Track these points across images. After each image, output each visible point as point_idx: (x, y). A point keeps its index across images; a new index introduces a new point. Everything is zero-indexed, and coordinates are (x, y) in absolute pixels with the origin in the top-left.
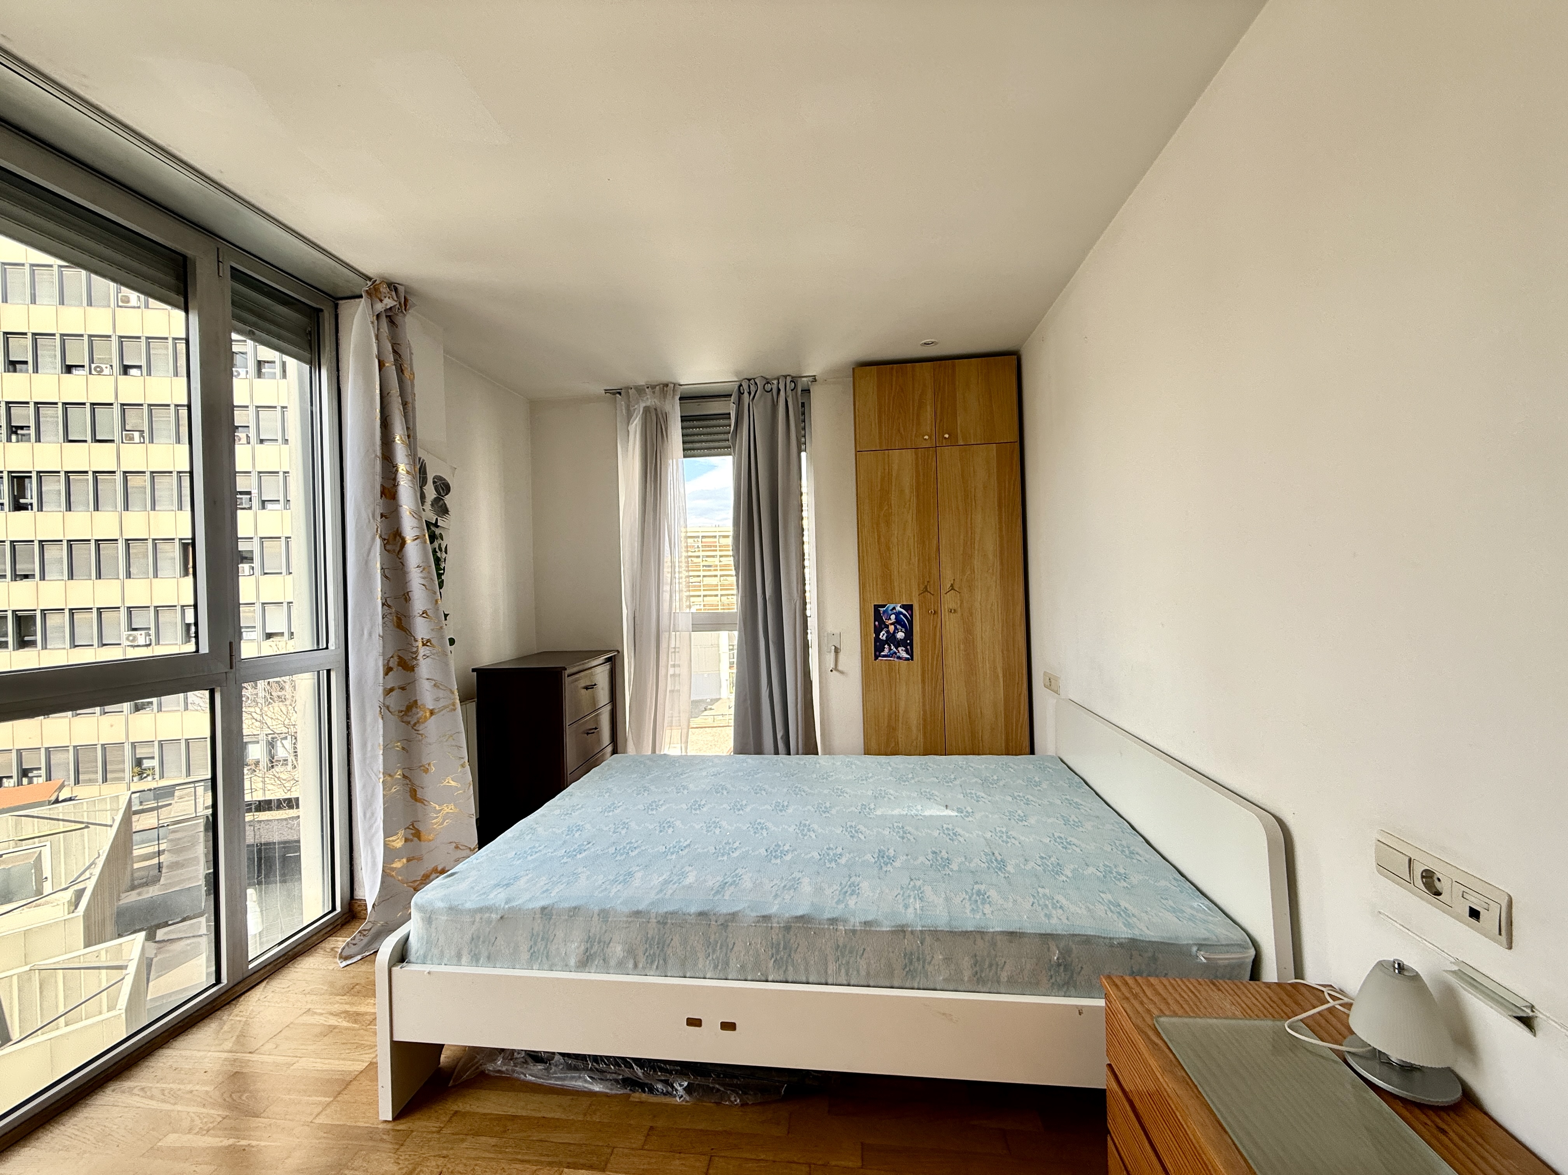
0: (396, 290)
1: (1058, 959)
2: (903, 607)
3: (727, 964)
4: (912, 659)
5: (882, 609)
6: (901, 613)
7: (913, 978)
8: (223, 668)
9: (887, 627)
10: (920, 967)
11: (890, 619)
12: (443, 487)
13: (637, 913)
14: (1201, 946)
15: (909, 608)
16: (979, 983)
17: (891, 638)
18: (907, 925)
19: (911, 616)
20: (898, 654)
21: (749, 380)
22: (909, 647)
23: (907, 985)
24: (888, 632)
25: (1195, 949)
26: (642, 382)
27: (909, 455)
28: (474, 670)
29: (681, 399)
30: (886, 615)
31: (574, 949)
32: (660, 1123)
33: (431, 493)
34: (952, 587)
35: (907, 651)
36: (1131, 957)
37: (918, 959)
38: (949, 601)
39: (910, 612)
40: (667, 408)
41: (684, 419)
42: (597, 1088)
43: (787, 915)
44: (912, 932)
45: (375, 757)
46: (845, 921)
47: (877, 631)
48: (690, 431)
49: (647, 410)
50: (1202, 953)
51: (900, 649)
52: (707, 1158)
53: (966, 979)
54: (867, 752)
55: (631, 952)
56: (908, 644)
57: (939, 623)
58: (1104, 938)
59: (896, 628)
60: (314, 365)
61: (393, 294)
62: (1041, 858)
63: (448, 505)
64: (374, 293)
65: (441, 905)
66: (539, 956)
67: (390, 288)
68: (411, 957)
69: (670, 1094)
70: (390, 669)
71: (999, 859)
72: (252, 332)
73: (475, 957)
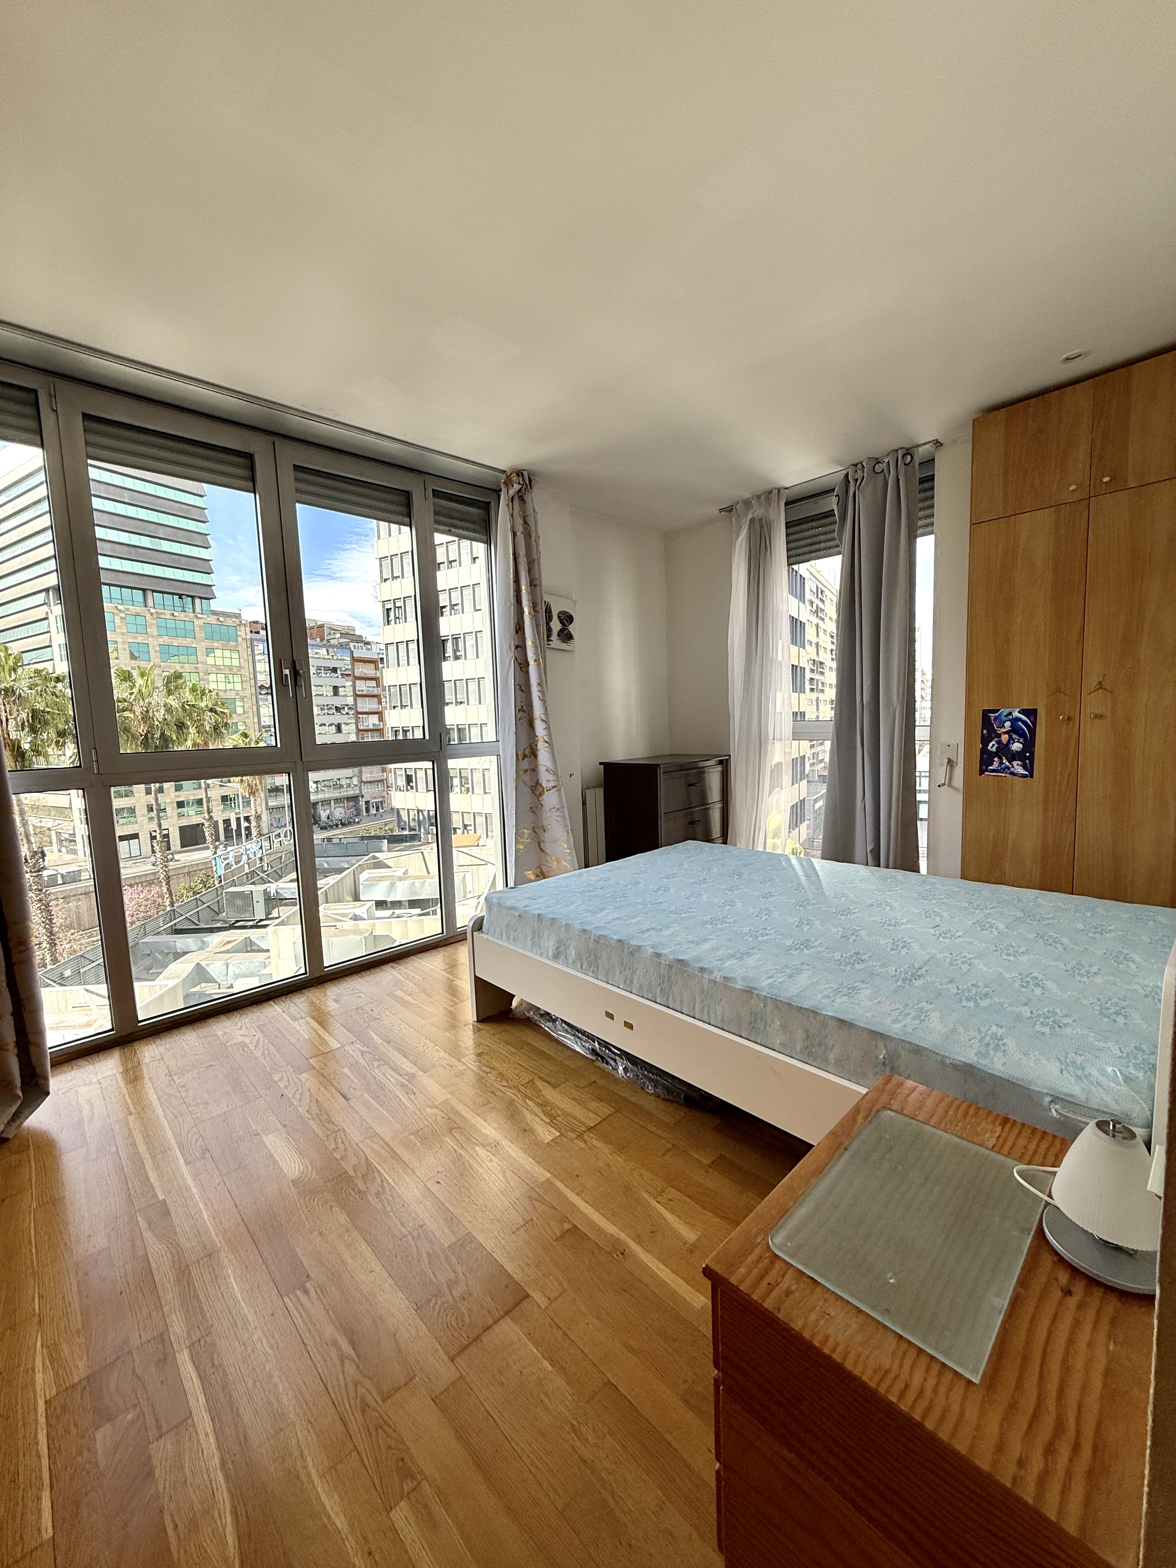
0: (523, 475)
1: (884, 1058)
2: (1023, 712)
3: (632, 981)
4: (1031, 776)
5: (992, 715)
6: (1020, 720)
7: (757, 1035)
8: (437, 749)
9: (999, 736)
10: (762, 1027)
11: (1003, 726)
12: (567, 619)
13: (585, 931)
14: (1055, 1099)
15: (1031, 713)
16: (809, 1054)
17: (1004, 751)
18: (756, 989)
19: (1035, 724)
20: (1012, 769)
21: (856, 465)
22: (1027, 761)
23: (752, 1039)
24: (999, 742)
25: (1048, 1099)
26: (747, 495)
27: (1045, 517)
28: (601, 763)
29: (786, 504)
30: (998, 722)
31: (550, 944)
32: (601, 1082)
33: (556, 625)
34: (1100, 686)
35: (1024, 767)
36: (966, 1081)
37: (761, 1020)
38: (1093, 703)
39: (1032, 719)
40: (772, 514)
41: (788, 525)
42: (578, 1050)
43: (671, 957)
44: (758, 995)
45: (512, 814)
46: (711, 972)
47: (985, 741)
48: (793, 537)
49: (752, 521)
50: (1057, 1107)
51: (1015, 763)
52: (614, 1110)
53: (798, 1049)
54: (964, 877)
55: (579, 955)
56: (1028, 758)
57: (1076, 731)
58: (937, 1054)
59: (1011, 738)
60: (488, 542)
61: (521, 479)
62: (972, 985)
63: (572, 633)
64: (508, 483)
65: (495, 900)
66: (536, 945)
67: (518, 475)
68: (484, 930)
69: (615, 1069)
70: (525, 756)
71: (919, 973)
72: (450, 530)
73: (508, 938)
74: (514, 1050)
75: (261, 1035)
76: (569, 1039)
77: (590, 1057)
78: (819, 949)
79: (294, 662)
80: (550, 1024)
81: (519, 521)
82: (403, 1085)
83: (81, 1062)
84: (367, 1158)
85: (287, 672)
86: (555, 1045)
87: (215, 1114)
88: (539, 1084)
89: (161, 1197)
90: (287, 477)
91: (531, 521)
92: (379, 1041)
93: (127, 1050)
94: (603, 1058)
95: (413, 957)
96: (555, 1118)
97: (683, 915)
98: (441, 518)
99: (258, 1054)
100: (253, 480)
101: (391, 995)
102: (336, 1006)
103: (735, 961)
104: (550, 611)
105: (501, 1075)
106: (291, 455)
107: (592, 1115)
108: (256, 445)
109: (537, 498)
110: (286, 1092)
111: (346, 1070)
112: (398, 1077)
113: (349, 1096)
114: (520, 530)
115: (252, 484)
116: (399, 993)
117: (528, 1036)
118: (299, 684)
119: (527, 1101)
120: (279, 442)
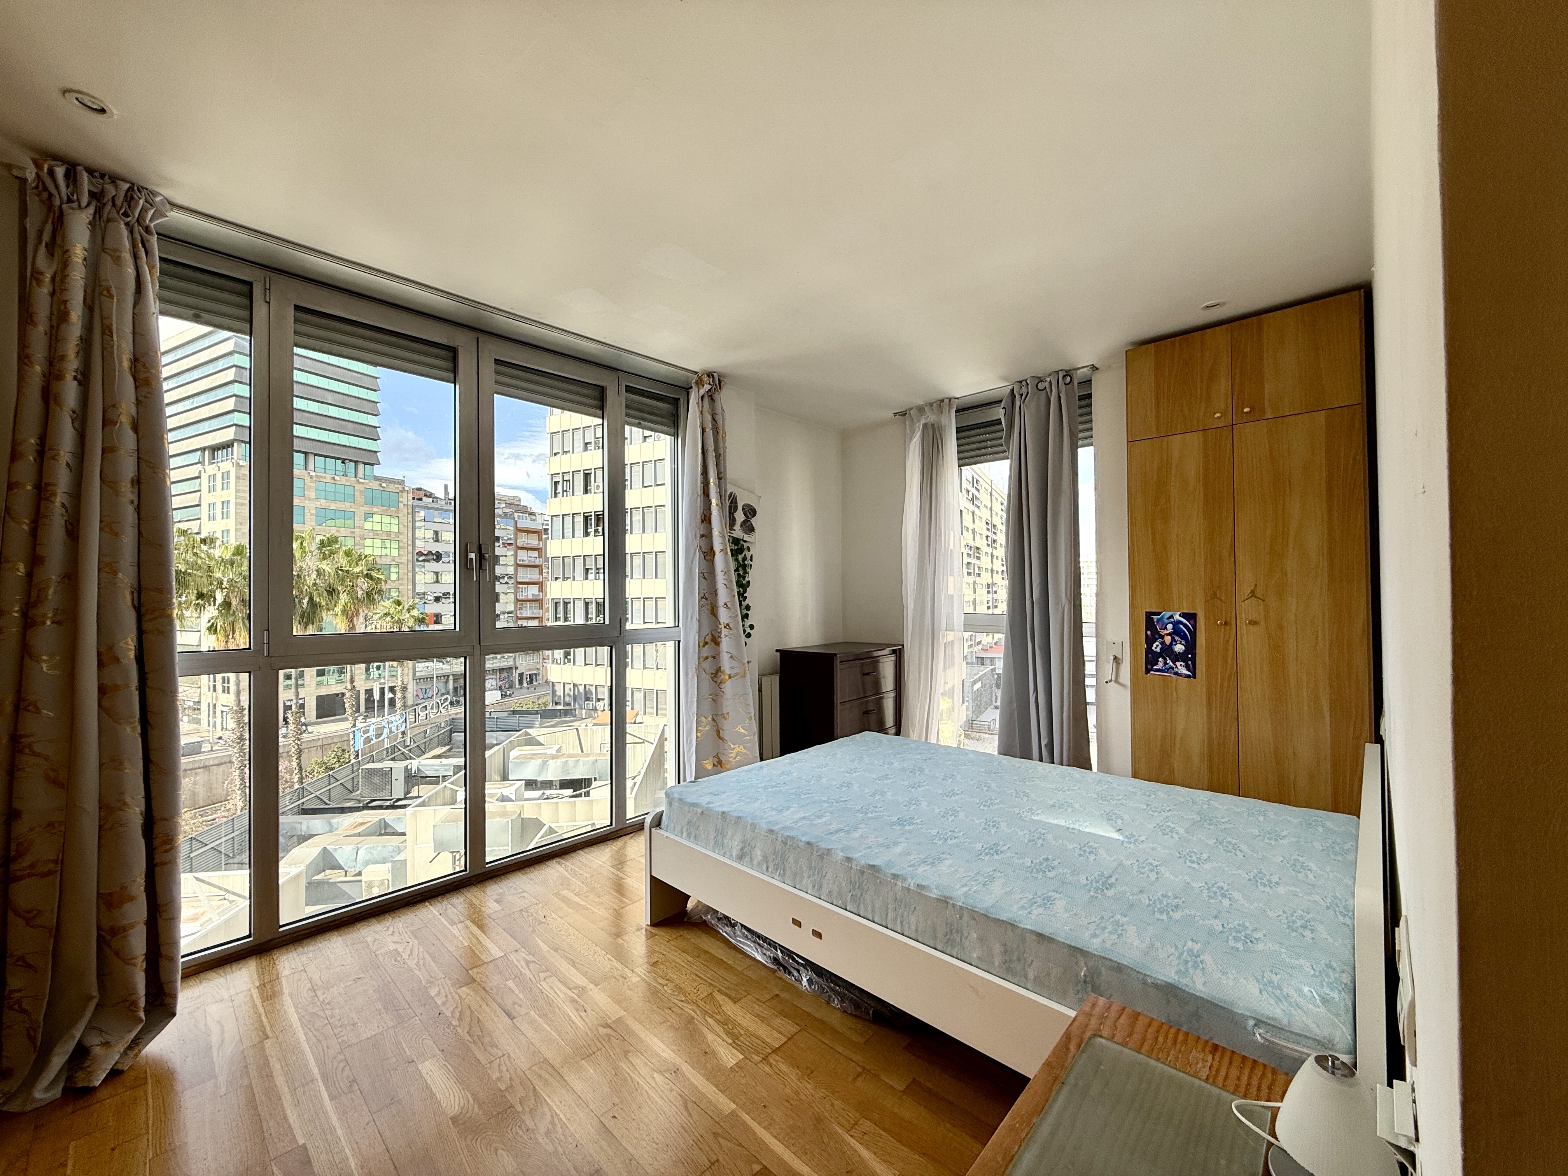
0: (713, 376)
1: (1085, 975)
2: (1183, 615)
3: (821, 887)
4: (1194, 677)
5: (1155, 618)
6: (1181, 623)
7: (953, 947)
8: (616, 634)
9: (1162, 637)
10: (958, 939)
11: (1166, 628)
12: (750, 512)
13: (771, 831)
14: (1259, 1023)
15: (1191, 617)
16: (1008, 971)
17: (1167, 651)
18: (951, 898)
19: (1194, 626)
20: (1176, 670)
21: (1021, 382)
22: (1190, 663)
23: (948, 952)
24: (1163, 643)
25: (1251, 1023)
26: (920, 402)
27: (1194, 440)
28: (777, 651)
29: (957, 411)
30: (1161, 624)
31: (735, 845)
32: (785, 995)
33: (740, 516)
34: (1253, 594)
35: (1187, 667)
36: (1168, 1002)
37: (957, 932)
38: (1247, 610)
39: (1192, 622)
40: (944, 420)
41: (959, 430)
42: (759, 958)
43: (863, 862)
44: (954, 905)
45: (692, 702)
46: (905, 879)
47: (1150, 641)
48: (963, 441)
49: (925, 426)
50: (1261, 1031)
51: (1178, 664)
52: (799, 1028)
53: (997, 963)
54: (1135, 775)
55: (765, 858)
56: (1190, 659)
57: (1233, 636)
58: (1138, 972)
59: (1173, 640)
60: (676, 435)
61: (711, 380)
62: (1163, 896)
63: (755, 524)
64: (700, 383)
65: (676, 796)
66: (719, 845)
67: (708, 376)
68: (662, 826)
69: (799, 981)
70: (706, 643)
71: (1109, 882)
72: (640, 423)
73: (689, 835)
74: (691, 959)
75: (416, 941)
76: (749, 946)
77: (772, 966)
78: (1009, 854)
79: (480, 546)
80: (728, 929)
81: (709, 418)
82: (574, 1001)
83: (211, 975)
84: (534, 1088)
85: (473, 556)
86: (733, 952)
87: (364, 1037)
88: (719, 997)
89: (301, 1142)
90: (488, 369)
91: (719, 418)
92: (545, 948)
93: (265, 960)
94: (785, 968)
95: (581, 852)
96: (737, 1038)
97: (870, 815)
98: (631, 412)
99: (412, 964)
100: (455, 371)
101: (557, 895)
102: (497, 907)
103: (927, 868)
104: (736, 502)
105: (679, 989)
106: (493, 350)
107: (776, 1034)
108: (461, 340)
109: (726, 398)
110: (443, 1009)
111: (510, 983)
112: (568, 992)
113: (514, 1014)
114: (709, 426)
115: (453, 376)
116: (565, 893)
117: (705, 942)
118: (483, 568)
119: (707, 1018)
120: (482, 338)
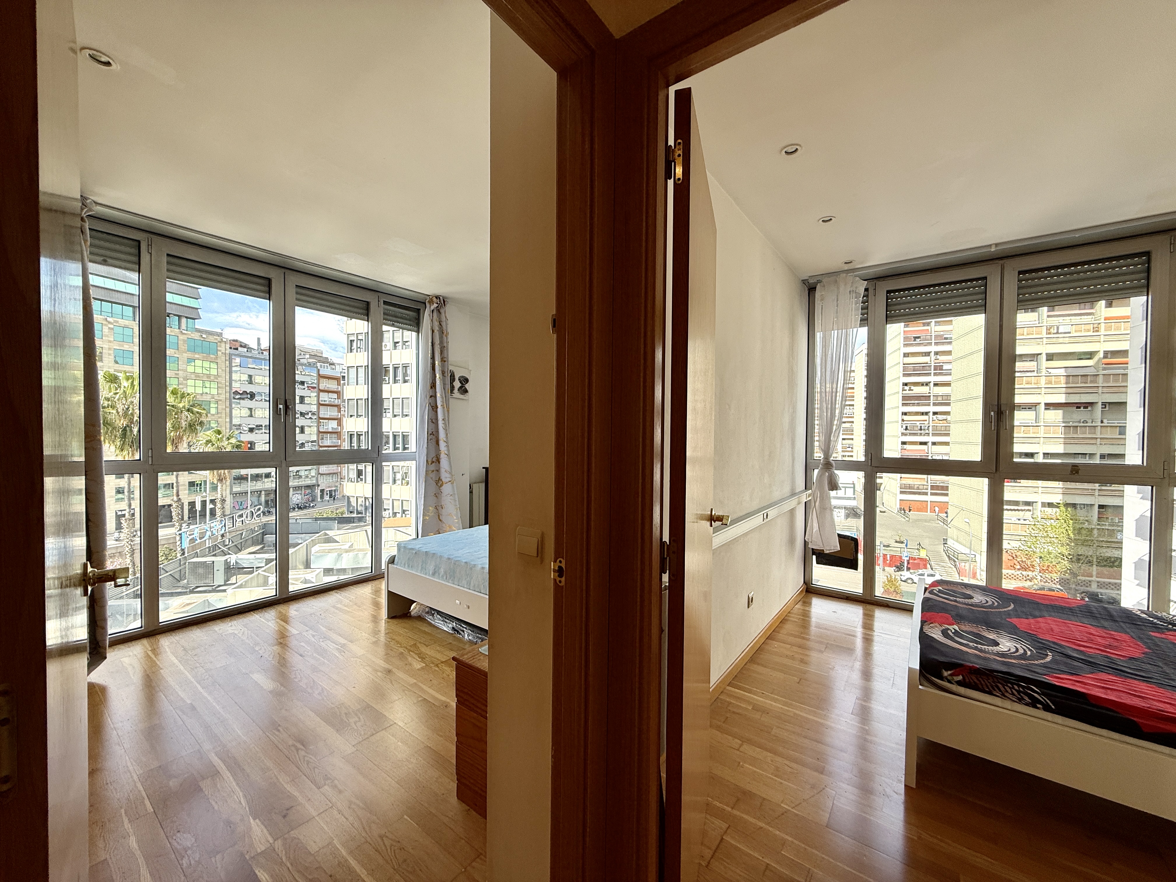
0: (439, 298)
3: (470, 583)
8: (376, 455)
12: (464, 380)
13: (449, 559)
28: (483, 468)
31: (431, 568)
33: (457, 384)
42: (445, 629)
45: (421, 498)
55: (445, 573)
60: (418, 332)
61: (438, 300)
63: (467, 389)
64: (431, 302)
65: (402, 545)
66: (423, 569)
67: (436, 298)
68: (395, 563)
69: (464, 637)
70: (433, 462)
72: (391, 323)
73: (409, 566)
74: (408, 631)
75: (246, 629)
76: (441, 624)
77: (451, 632)
79: (286, 401)
80: (430, 617)
81: (436, 324)
82: (338, 649)
84: (314, 680)
85: (281, 406)
86: (432, 628)
87: (218, 666)
88: (419, 645)
89: (189, 702)
90: (291, 292)
91: (444, 324)
92: (324, 629)
93: (152, 640)
94: (458, 632)
95: (351, 587)
96: (424, 659)
98: (389, 317)
99: (245, 638)
100: (269, 292)
101: (334, 607)
102: (296, 613)
104: (454, 376)
105: (398, 642)
106: (294, 280)
107: (445, 657)
108: (273, 274)
109: (449, 311)
110: (263, 655)
111: (302, 644)
112: (334, 645)
113: (303, 655)
114: (436, 328)
115: (268, 295)
116: (339, 606)
117: (419, 624)
118: (288, 414)
119: (411, 653)
120: (287, 271)
